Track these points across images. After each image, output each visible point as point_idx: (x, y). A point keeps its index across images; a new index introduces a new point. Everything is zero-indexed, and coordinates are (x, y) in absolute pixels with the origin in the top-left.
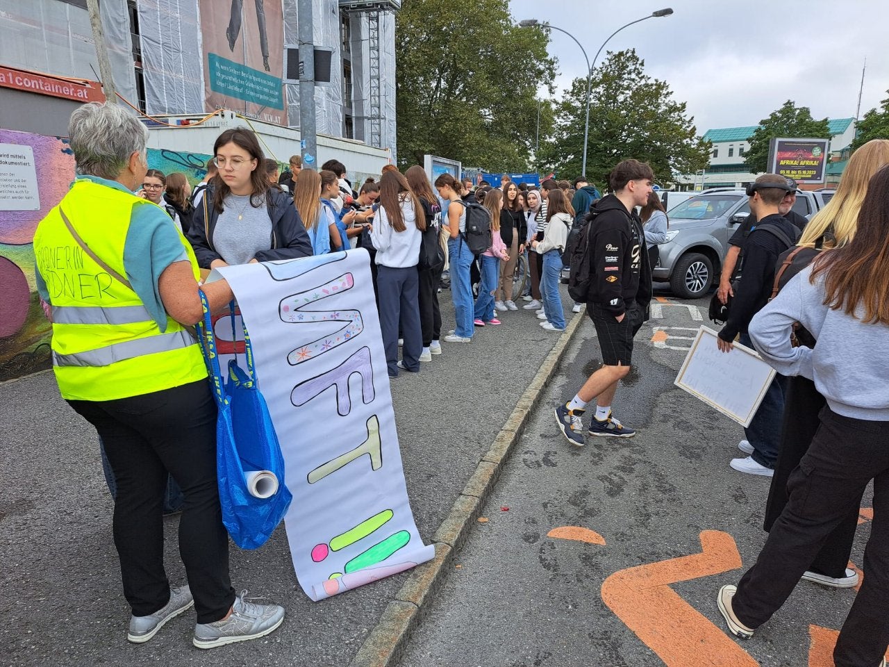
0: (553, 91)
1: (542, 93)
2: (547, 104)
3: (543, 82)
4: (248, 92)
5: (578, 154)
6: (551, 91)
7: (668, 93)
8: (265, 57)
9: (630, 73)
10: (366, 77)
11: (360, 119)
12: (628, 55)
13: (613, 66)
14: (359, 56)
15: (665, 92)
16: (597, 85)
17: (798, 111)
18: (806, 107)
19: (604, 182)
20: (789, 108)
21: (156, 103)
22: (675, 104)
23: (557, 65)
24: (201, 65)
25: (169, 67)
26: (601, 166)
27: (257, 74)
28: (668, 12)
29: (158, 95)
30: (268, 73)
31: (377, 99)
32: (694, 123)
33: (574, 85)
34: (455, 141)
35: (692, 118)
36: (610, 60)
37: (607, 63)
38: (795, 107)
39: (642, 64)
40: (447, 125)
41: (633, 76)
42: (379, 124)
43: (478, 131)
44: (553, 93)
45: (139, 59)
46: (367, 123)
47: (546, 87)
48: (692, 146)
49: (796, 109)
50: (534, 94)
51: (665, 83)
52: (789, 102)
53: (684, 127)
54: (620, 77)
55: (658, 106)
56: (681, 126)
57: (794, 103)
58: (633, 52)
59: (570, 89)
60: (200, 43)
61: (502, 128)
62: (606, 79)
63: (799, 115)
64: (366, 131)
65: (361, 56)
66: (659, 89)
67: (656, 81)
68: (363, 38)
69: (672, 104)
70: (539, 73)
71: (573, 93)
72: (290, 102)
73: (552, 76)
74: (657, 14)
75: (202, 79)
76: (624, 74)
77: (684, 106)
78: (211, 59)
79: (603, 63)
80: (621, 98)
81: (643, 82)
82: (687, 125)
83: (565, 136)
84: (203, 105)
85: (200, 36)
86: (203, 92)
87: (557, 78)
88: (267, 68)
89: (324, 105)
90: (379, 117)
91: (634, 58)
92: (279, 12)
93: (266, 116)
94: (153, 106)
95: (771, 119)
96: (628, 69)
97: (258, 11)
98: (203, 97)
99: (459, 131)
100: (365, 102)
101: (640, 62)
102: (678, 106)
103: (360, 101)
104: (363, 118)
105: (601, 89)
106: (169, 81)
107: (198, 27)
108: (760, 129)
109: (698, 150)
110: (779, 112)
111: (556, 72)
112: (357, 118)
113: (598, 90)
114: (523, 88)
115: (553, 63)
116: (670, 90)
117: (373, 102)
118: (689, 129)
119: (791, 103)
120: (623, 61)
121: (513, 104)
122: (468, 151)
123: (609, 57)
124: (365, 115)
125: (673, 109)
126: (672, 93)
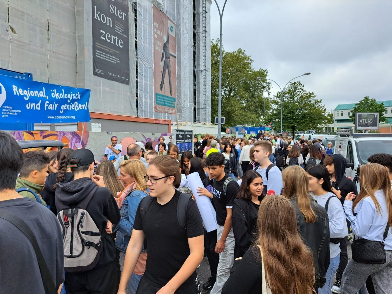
0: (270, 94)
1: (265, 95)
2: (267, 99)
3: (266, 91)
4: (165, 103)
5: (280, 119)
6: (269, 94)
7: (314, 96)
8: (171, 92)
9: (299, 89)
10: (201, 94)
11: (199, 109)
12: (298, 83)
13: (292, 87)
14: (199, 88)
15: (313, 96)
16: (286, 94)
17: (370, 100)
18: (374, 98)
19: (291, 129)
20: (366, 99)
21: (141, 109)
22: (317, 100)
23: (271, 84)
24: (153, 96)
25: (145, 98)
26: (289, 123)
27: (168, 97)
28: (309, 74)
29: (142, 106)
30: (171, 97)
31: (205, 102)
32: (325, 107)
33: (277, 94)
34: (231, 114)
35: (324, 105)
36: (291, 85)
37: (290, 86)
38: (369, 98)
39: (303, 86)
40: (229, 108)
41: (300, 90)
42: (206, 110)
43: (240, 110)
44: (270, 95)
45: (137, 96)
46: (201, 110)
47: (267, 93)
48: (325, 116)
49: (370, 99)
50: (262, 95)
51: (313, 92)
52: (366, 97)
53: (321, 108)
54: (295, 91)
55: (310, 101)
56: (320, 108)
57: (368, 97)
58: (300, 82)
59: (276, 95)
60: (153, 90)
61: (250, 108)
62: (290, 92)
63: (371, 101)
64: (201, 113)
65: (199, 87)
66: (310, 95)
67: (309, 92)
68: (201, 81)
69: (316, 100)
70: (264, 87)
71: (277, 97)
72: (178, 105)
73: (269, 89)
74: (305, 74)
75: (154, 100)
76: (297, 90)
77: (321, 101)
78: (156, 94)
79: (288, 86)
80: (296, 98)
81: (304, 93)
82: (322, 108)
83: (275, 112)
84: (153, 108)
85: (153, 88)
86: (153, 104)
87: (271, 89)
88: (171, 95)
89: (188, 105)
90: (206, 108)
91: (300, 84)
92: (175, 77)
93: (170, 110)
94: (140, 111)
95: (360, 103)
96: (298, 88)
97: (169, 78)
98: (153, 106)
99: (233, 110)
100: (201, 103)
101: (302, 85)
102: (319, 101)
103: (199, 103)
104: (200, 108)
105: (287, 95)
106: (145, 102)
107: (153, 85)
108: (355, 107)
109: (327, 117)
110: (363, 100)
111: (271, 87)
112: (198, 108)
113: (287, 96)
114: (258, 93)
115: (269, 84)
116: (315, 95)
117: (204, 103)
118: (323, 109)
119: (367, 97)
120: (295, 86)
121: (254, 99)
122: (237, 117)
123: (291, 84)
124: (201, 107)
125: (317, 102)
126: (316, 96)
